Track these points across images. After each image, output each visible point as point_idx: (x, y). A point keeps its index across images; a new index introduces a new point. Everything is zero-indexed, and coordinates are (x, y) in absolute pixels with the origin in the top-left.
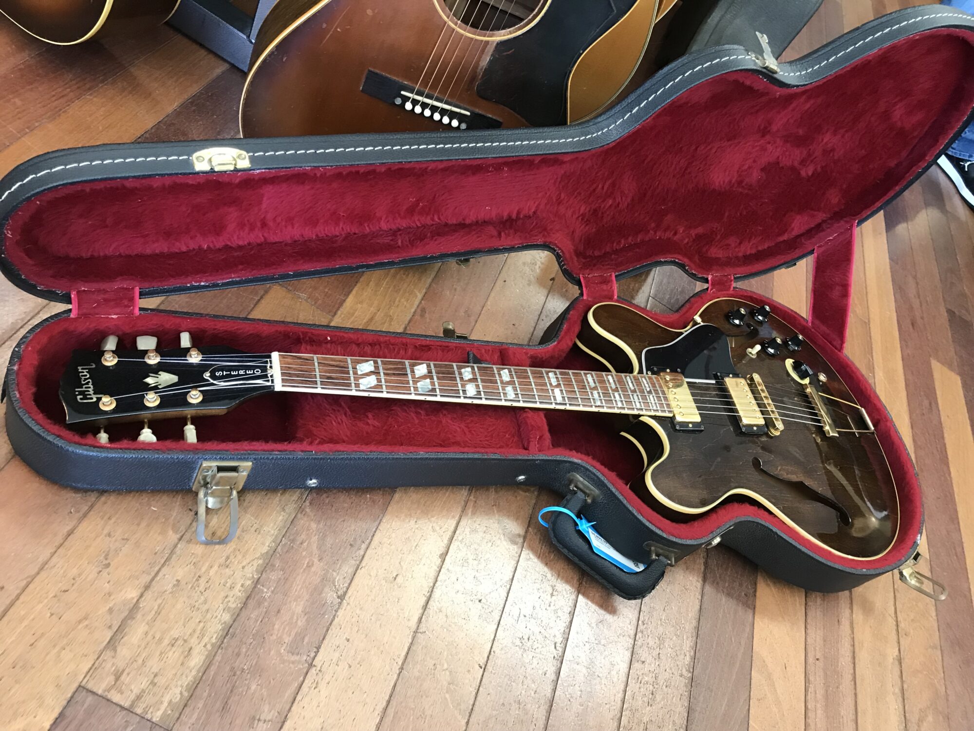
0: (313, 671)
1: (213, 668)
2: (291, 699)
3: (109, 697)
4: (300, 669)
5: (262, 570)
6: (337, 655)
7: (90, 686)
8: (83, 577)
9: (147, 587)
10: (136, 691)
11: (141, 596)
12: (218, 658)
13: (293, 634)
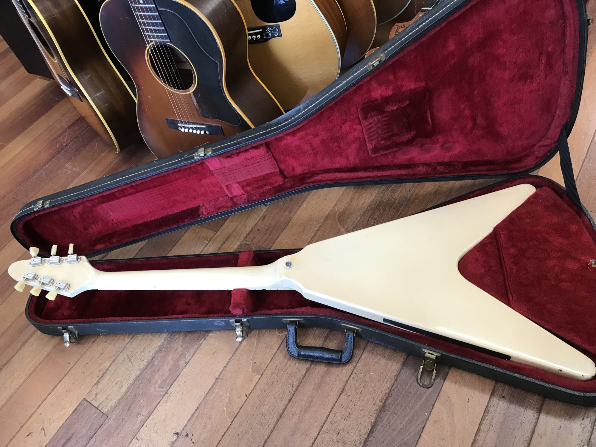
0: (167, 395)
1: (129, 393)
2: (154, 407)
3: (92, 403)
4: (161, 394)
5: (156, 353)
6: (179, 389)
7: (87, 399)
8: (94, 358)
9: (114, 361)
10: (101, 401)
11: (111, 365)
12: (131, 389)
13: (162, 379)
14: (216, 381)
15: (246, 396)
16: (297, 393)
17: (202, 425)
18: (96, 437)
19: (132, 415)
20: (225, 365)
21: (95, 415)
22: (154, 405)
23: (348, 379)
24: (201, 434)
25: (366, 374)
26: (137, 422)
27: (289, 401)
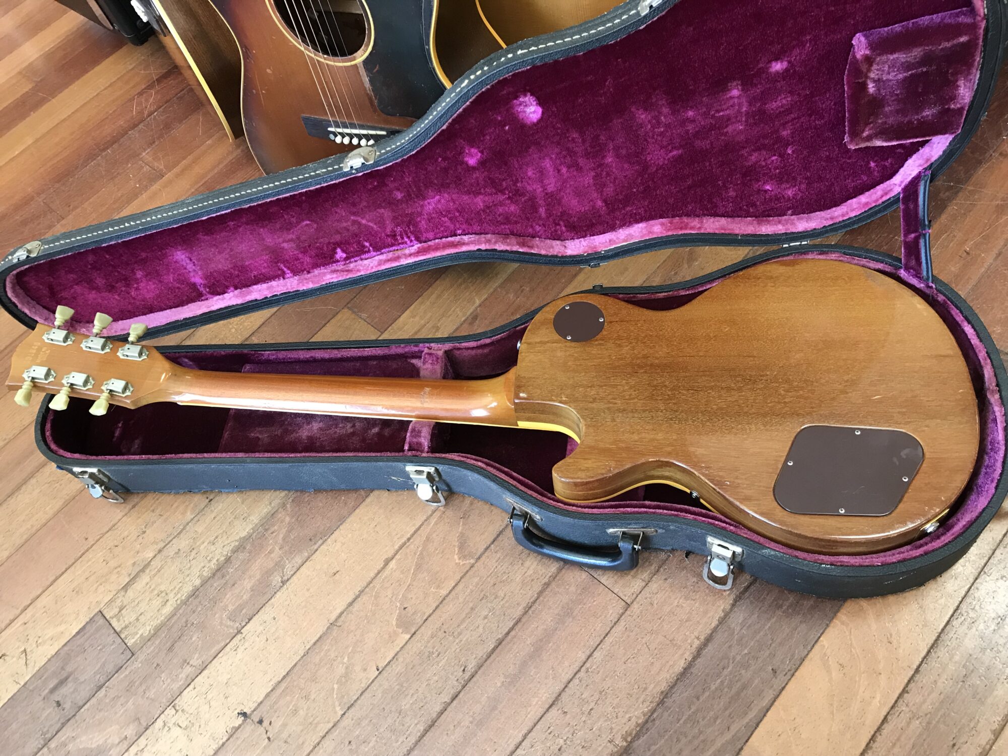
0: (239, 637)
2: (215, 654)
3: (112, 622)
4: (230, 633)
5: (235, 551)
6: (262, 628)
8: (129, 538)
9: (160, 551)
10: (127, 622)
12: (181, 611)
14: (328, 628)
15: (378, 670)
16: (470, 685)
17: (291, 707)
18: (107, 687)
19: (175, 661)
20: (350, 600)
21: (113, 647)
22: (213, 650)
23: (571, 680)
24: (284, 725)
25: (607, 677)
26: (180, 676)
27: (453, 699)
